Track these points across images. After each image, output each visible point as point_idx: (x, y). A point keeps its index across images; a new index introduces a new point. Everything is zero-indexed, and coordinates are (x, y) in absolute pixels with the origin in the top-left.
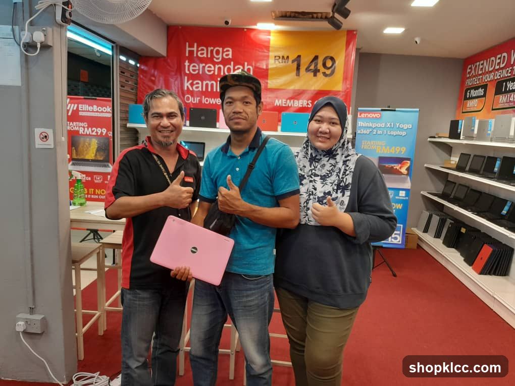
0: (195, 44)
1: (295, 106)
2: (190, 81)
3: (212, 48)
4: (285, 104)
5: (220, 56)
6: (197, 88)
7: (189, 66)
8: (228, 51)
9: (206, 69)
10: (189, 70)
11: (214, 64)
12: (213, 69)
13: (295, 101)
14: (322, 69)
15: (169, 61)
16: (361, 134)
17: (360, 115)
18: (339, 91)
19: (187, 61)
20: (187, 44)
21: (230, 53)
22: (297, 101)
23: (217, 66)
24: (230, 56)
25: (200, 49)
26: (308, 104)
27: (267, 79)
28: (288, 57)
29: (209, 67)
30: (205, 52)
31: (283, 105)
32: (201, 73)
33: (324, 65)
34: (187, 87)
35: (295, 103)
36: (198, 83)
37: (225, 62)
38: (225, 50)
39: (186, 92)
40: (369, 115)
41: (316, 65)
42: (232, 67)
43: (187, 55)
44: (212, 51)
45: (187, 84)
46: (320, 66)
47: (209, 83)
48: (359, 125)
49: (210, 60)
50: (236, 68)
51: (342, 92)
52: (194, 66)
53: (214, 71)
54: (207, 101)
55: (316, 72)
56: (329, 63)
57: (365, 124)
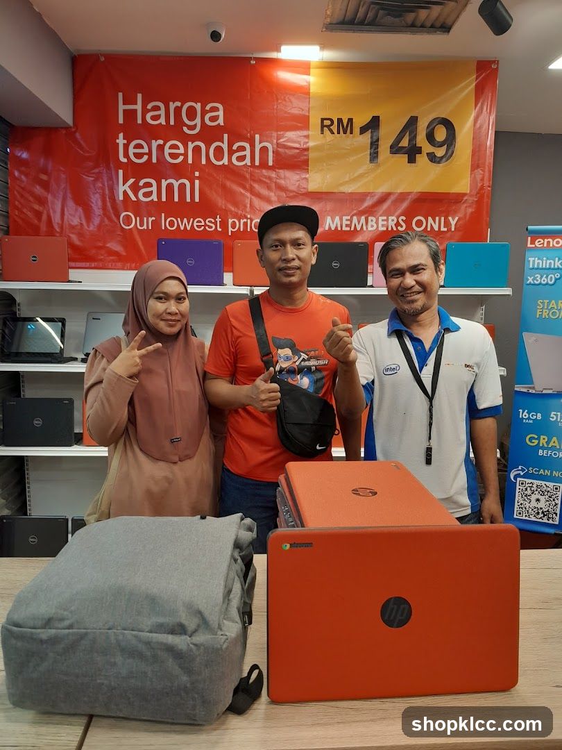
0: (139, 96)
1: (370, 229)
2: (131, 181)
3: (178, 104)
4: (347, 226)
5: (198, 121)
6: (147, 195)
7: (126, 147)
8: (215, 109)
9: (167, 151)
10: (126, 155)
11: (185, 139)
12: (182, 150)
13: (370, 218)
14: (427, 148)
15: (78, 135)
16: (535, 285)
17: (533, 242)
18: (464, 195)
19: (121, 135)
20: (120, 95)
21: (221, 113)
22: (374, 219)
23: (191, 146)
24: (221, 121)
25: (149, 107)
26: (398, 224)
27: (307, 171)
28: (350, 120)
29: (174, 147)
30: (162, 112)
31: (345, 228)
32: (154, 160)
33: (430, 137)
34: (125, 193)
35: (370, 223)
36: (149, 185)
37: (209, 135)
38: (208, 108)
39: (121, 206)
40: (553, 243)
41: (413, 139)
42: (225, 146)
43: (121, 121)
44: (178, 110)
45: (123, 188)
46: (421, 140)
47: (176, 184)
48: (531, 266)
49: (175, 131)
50: (235, 147)
51: (471, 196)
52: (139, 146)
53: (186, 155)
54: (172, 224)
55: (413, 153)
56: (441, 134)
57: (545, 263)
